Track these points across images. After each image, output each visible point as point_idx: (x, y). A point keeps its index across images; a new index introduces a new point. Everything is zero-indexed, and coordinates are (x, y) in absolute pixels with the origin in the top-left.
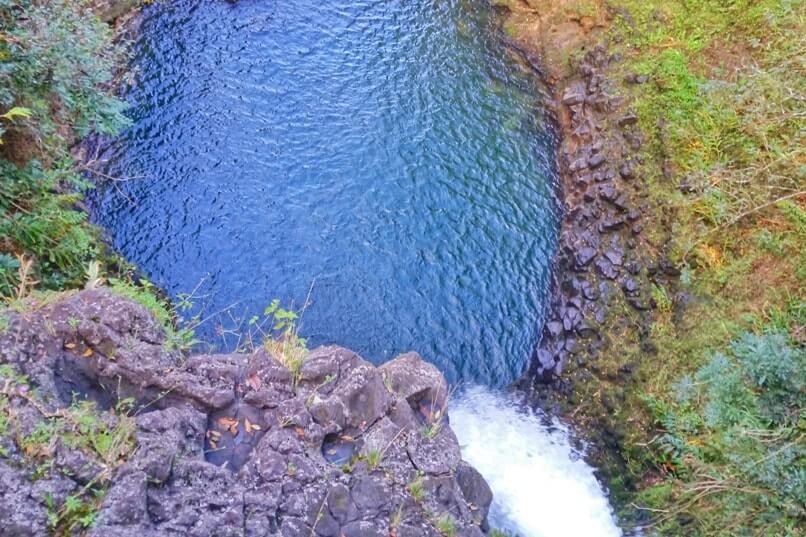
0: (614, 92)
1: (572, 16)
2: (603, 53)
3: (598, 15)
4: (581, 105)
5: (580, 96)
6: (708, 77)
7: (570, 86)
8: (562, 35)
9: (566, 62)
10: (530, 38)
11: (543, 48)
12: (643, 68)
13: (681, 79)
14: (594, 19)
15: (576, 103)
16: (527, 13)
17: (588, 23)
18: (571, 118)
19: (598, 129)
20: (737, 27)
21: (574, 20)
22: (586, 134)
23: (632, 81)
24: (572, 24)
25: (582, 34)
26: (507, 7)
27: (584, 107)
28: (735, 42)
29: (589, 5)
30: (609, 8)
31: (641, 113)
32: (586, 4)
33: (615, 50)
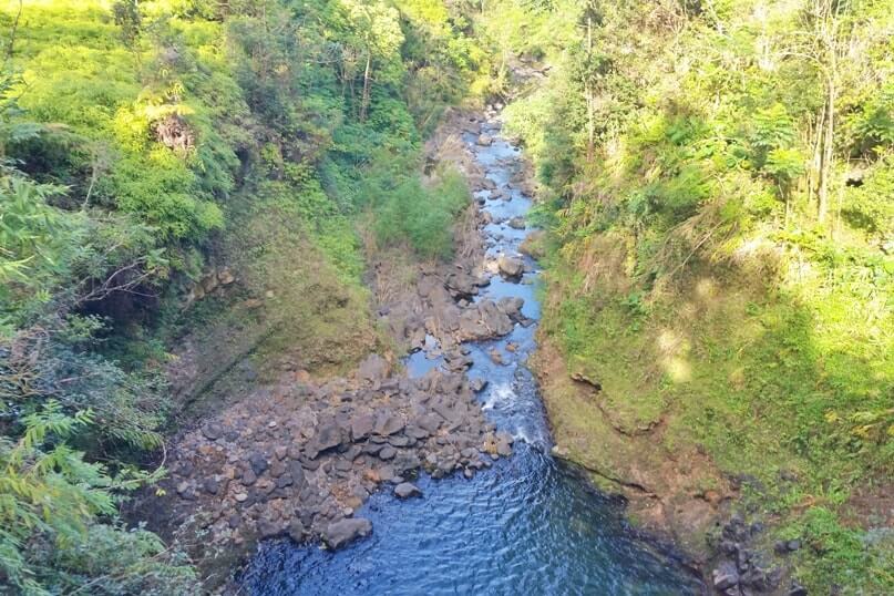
0: (769, 567)
1: (694, 493)
2: (742, 525)
3: (721, 487)
4: (736, 587)
5: (732, 576)
6: (866, 529)
7: (717, 568)
8: (689, 514)
9: (704, 542)
10: (656, 524)
11: (673, 532)
12: (791, 533)
13: (836, 537)
14: (719, 491)
15: (731, 586)
16: (645, 498)
17: (714, 497)
20: (875, 469)
21: (697, 497)
23: (784, 550)
24: (697, 502)
25: (711, 509)
26: (622, 497)
27: (741, 589)
28: (879, 485)
29: (709, 478)
30: (731, 478)
31: (807, 583)
32: (706, 479)
33: (752, 520)
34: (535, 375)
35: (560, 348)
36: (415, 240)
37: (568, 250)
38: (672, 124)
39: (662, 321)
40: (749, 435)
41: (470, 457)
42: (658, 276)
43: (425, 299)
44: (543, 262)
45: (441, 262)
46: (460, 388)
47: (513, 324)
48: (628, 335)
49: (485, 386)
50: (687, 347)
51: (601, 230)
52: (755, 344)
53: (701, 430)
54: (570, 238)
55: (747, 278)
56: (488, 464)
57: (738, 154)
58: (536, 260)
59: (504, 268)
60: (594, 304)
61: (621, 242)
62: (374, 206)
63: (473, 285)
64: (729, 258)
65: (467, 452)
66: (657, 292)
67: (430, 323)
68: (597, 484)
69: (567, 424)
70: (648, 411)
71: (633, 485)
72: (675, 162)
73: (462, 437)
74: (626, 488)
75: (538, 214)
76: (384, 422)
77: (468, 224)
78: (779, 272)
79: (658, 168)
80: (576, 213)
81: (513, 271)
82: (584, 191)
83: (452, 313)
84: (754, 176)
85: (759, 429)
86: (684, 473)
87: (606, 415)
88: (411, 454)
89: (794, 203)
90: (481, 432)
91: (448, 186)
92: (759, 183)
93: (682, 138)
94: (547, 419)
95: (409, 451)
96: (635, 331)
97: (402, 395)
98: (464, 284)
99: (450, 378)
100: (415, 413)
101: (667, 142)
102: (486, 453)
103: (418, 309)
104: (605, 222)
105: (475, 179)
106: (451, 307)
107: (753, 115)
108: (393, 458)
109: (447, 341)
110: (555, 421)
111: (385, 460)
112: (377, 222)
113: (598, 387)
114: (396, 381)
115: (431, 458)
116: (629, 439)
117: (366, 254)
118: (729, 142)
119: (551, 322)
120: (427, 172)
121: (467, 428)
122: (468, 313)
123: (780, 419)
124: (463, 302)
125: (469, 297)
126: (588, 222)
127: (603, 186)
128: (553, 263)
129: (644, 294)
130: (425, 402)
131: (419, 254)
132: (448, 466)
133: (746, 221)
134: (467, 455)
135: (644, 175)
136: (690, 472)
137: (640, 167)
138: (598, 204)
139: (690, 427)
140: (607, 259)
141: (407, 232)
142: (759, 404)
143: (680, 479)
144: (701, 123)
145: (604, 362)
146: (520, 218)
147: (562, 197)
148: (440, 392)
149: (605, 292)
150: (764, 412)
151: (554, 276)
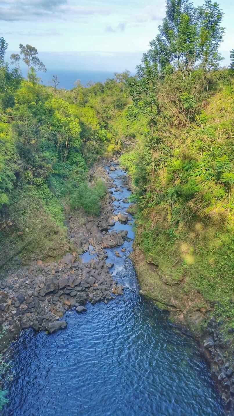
0: (226, 338)
1: (196, 309)
2: (215, 322)
3: (207, 306)
4: (213, 347)
5: (211, 343)
7: (205, 340)
8: (194, 318)
9: (200, 329)
10: (181, 322)
11: (188, 325)
14: (206, 308)
15: (211, 347)
16: (176, 311)
17: (204, 310)
18: (211, 354)
19: (225, 357)
21: (197, 310)
22: (220, 360)
23: (232, 332)
24: (197, 312)
25: (203, 315)
26: (167, 311)
27: (215, 348)
29: (202, 303)
30: (210, 303)
32: (200, 303)
33: (219, 320)
34: (133, 261)
35: (142, 250)
36: (85, 208)
37: (145, 211)
38: (184, 163)
39: (182, 240)
40: (217, 285)
41: (107, 295)
42: (180, 222)
43: (89, 231)
44: (136, 216)
45: (95, 216)
46: (103, 266)
47: (124, 241)
48: (169, 245)
49: (113, 266)
50: (192, 250)
51: (158, 204)
52: (219, 249)
53: (198, 284)
54: (146, 207)
55: (215, 223)
56: (114, 298)
57: (210, 174)
58: (133, 215)
59: (120, 218)
60: (156, 233)
61: (166, 209)
62: (69, 194)
63: (108, 226)
64: (207, 215)
65: (105, 293)
66: (180, 228)
67: (91, 240)
68: (157, 306)
69: (145, 281)
70: (177, 275)
71: (172, 306)
72: (186, 177)
73: (104, 287)
74: (169, 307)
75: (133, 197)
76: (72, 281)
77: (106, 201)
78: (227, 220)
79: (179, 180)
80: (148, 197)
81: (124, 220)
82: (151, 188)
83: (100, 237)
84: (216, 183)
85: (221, 283)
86: (192, 301)
87: (161, 277)
88: (83, 294)
89: (232, 194)
90: (111, 285)
91: (98, 186)
92: (218, 186)
93: (188, 168)
94: (138, 279)
95: (82, 293)
96: (172, 244)
97: (80, 270)
98: (105, 225)
99: (99, 263)
100: (85, 277)
101: (182, 170)
102: (113, 293)
103: (87, 235)
104: (159, 200)
105: (109, 184)
106: (99, 235)
107: (215, 160)
108: (75, 296)
109: (98, 248)
110: (140, 280)
111: (72, 297)
112: (70, 201)
113: (157, 266)
114: (77, 264)
115: (91, 295)
116: (170, 287)
117: (66, 213)
118: (206, 170)
119: (139, 240)
120: (90, 181)
121: (105, 283)
122: (106, 237)
123: (229, 279)
124: (104, 232)
125: (106, 230)
126: (153, 201)
127: (158, 187)
128: (139, 217)
129: (175, 229)
130: (89, 272)
131: (87, 213)
132: (98, 299)
133: (213, 201)
134: (106, 294)
135: (174, 182)
136: (194, 300)
137: (172, 179)
138: (157, 194)
139: (194, 282)
140: (160, 215)
141: (82, 204)
142: (220, 273)
143: (190, 303)
144: (195, 163)
145: (160, 256)
146: (127, 199)
147: (142, 191)
148: (95, 268)
149: (159, 228)
150: (223, 276)
151: (140, 222)
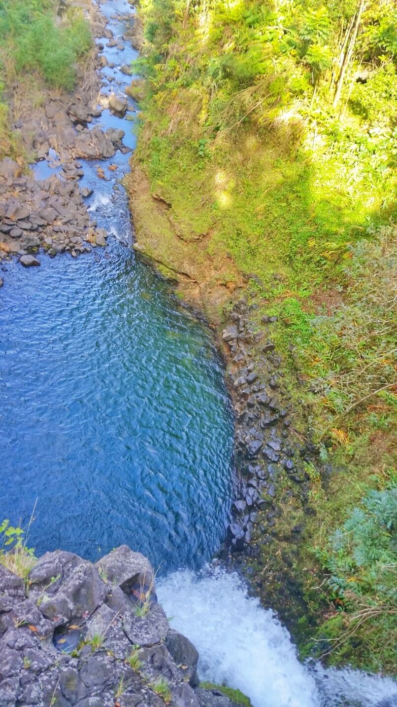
0: (256, 330)
1: (221, 282)
2: (245, 304)
3: (237, 280)
4: (235, 340)
5: (234, 334)
6: (316, 314)
7: (226, 329)
8: (215, 295)
9: (221, 312)
10: (194, 299)
11: (204, 305)
12: (272, 312)
13: (298, 317)
14: (235, 283)
15: (232, 339)
16: (190, 283)
17: (232, 286)
18: (230, 350)
19: (250, 356)
20: (330, 279)
21: (222, 285)
22: (242, 360)
23: (267, 322)
24: (221, 288)
25: (228, 293)
26: (175, 280)
27: (237, 342)
28: (330, 289)
29: (231, 275)
30: (244, 275)
31: (276, 342)
32: (229, 274)
33: (253, 301)
34: (127, 191)
35: (147, 173)
36: (45, 70)
37: (161, 95)
38: (248, 8)
39: (219, 163)
40: (260, 250)
41: (76, 243)
42: (221, 129)
43: (50, 119)
44: (142, 104)
45: (65, 92)
46: (72, 192)
47: (116, 150)
48: (195, 170)
49: (91, 194)
50: (232, 184)
51: (186, 86)
52: (276, 189)
53: (231, 243)
54: (163, 88)
55: (279, 140)
56: (89, 249)
57: (290, 43)
58: (137, 102)
59: (113, 105)
60: (174, 143)
61: (199, 98)
62: (14, 36)
63: (88, 115)
64: (270, 124)
65: (74, 240)
66: (219, 141)
67: (53, 139)
68: (160, 271)
69: (146, 229)
70: (200, 227)
71: (183, 274)
72: (246, 40)
73: (72, 229)
74: (178, 275)
75: (142, 64)
76: (14, 210)
77: (89, 65)
78: (301, 139)
79: (233, 44)
80: (169, 69)
81: (119, 108)
82: (178, 51)
83: (71, 134)
84: (298, 63)
85: (266, 246)
86: (216, 269)
87: (172, 226)
88: (33, 235)
89: (319, 89)
90: (85, 227)
91: (75, 29)
92: (300, 69)
93: (254, 22)
94: (132, 223)
95: (32, 234)
96: (199, 169)
97: (28, 192)
98: (82, 113)
99: (65, 184)
100: (37, 206)
101: (242, 23)
102: (88, 241)
103: (45, 127)
104: (190, 79)
105: (98, 27)
106: (69, 130)
107: (305, 12)
108: (19, 237)
109: (65, 155)
110: (138, 225)
111: (14, 237)
112: (16, 50)
113: (169, 206)
114: (24, 181)
115: (48, 240)
116: (185, 244)
117: (6, 76)
118: (285, 33)
119: (142, 153)
120: (59, 14)
121: (75, 223)
122: (83, 136)
123: (281, 241)
124: (79, 127)
125: (84, 123)
126: (177, 78)
127: (192, 50)
128: (148, 106)
129: (209, 141)
130: (46, 199)
131: (49, 83)
132: (60, 247)
133: (286, 97)
134: (75, 242)
135: (222, 46)
136: (220, 269)
137: (220, 40)
138: (187, 64)
139: (225, 240)
140: (188, 109)
141: (39, 62)
142: (270, 230)
143: (213, 273)
144: (268, 12)
145: (176, 188)
146: (129, 66)
147: (160, 54)
148: (57, 193)
149: (182, 135)
150: (273, 235)
151: (148, 117)
